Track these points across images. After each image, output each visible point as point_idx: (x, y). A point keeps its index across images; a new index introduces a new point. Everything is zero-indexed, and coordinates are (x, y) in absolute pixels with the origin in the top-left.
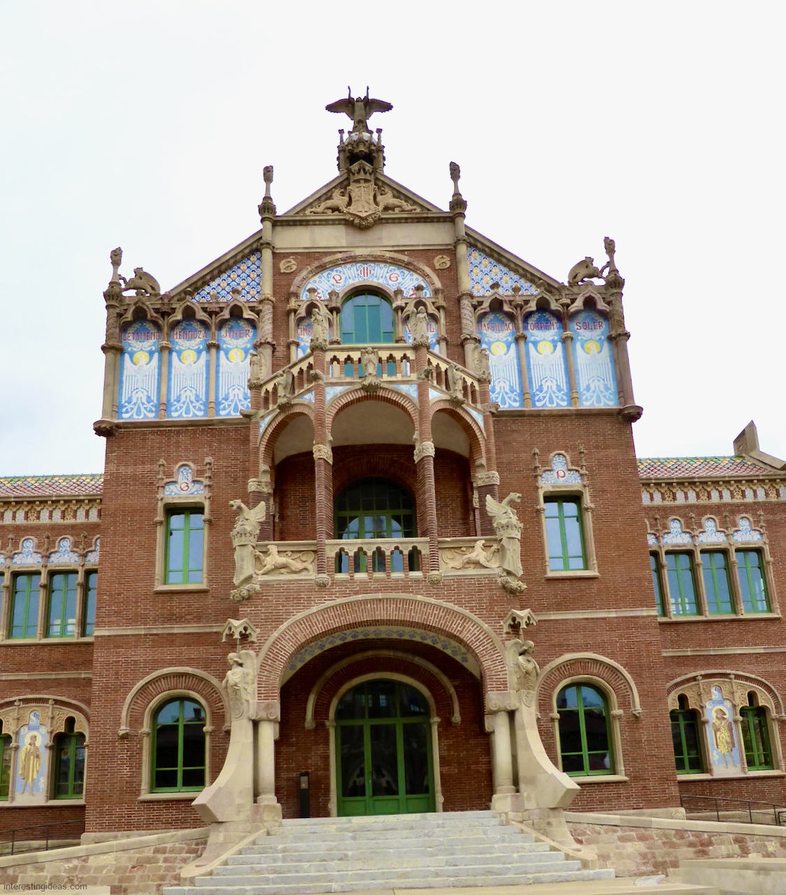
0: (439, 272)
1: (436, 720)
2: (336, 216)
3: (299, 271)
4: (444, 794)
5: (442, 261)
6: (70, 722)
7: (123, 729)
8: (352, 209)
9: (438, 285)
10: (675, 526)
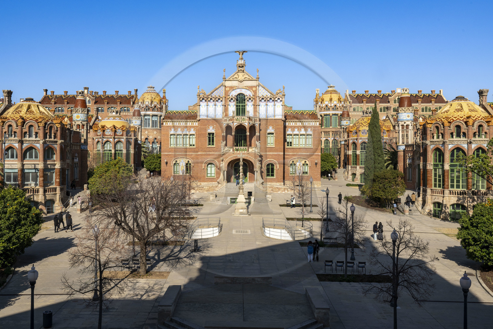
0: (254, 91)
1: (248, 168)
2: (235, 79)
3: (230, 90)
4: (249, 179)
5: (254, 89)
6: (188, 161)
7: (203, 168)
8: (239, 78)
9: (253, 94)
10: (296, 130)
